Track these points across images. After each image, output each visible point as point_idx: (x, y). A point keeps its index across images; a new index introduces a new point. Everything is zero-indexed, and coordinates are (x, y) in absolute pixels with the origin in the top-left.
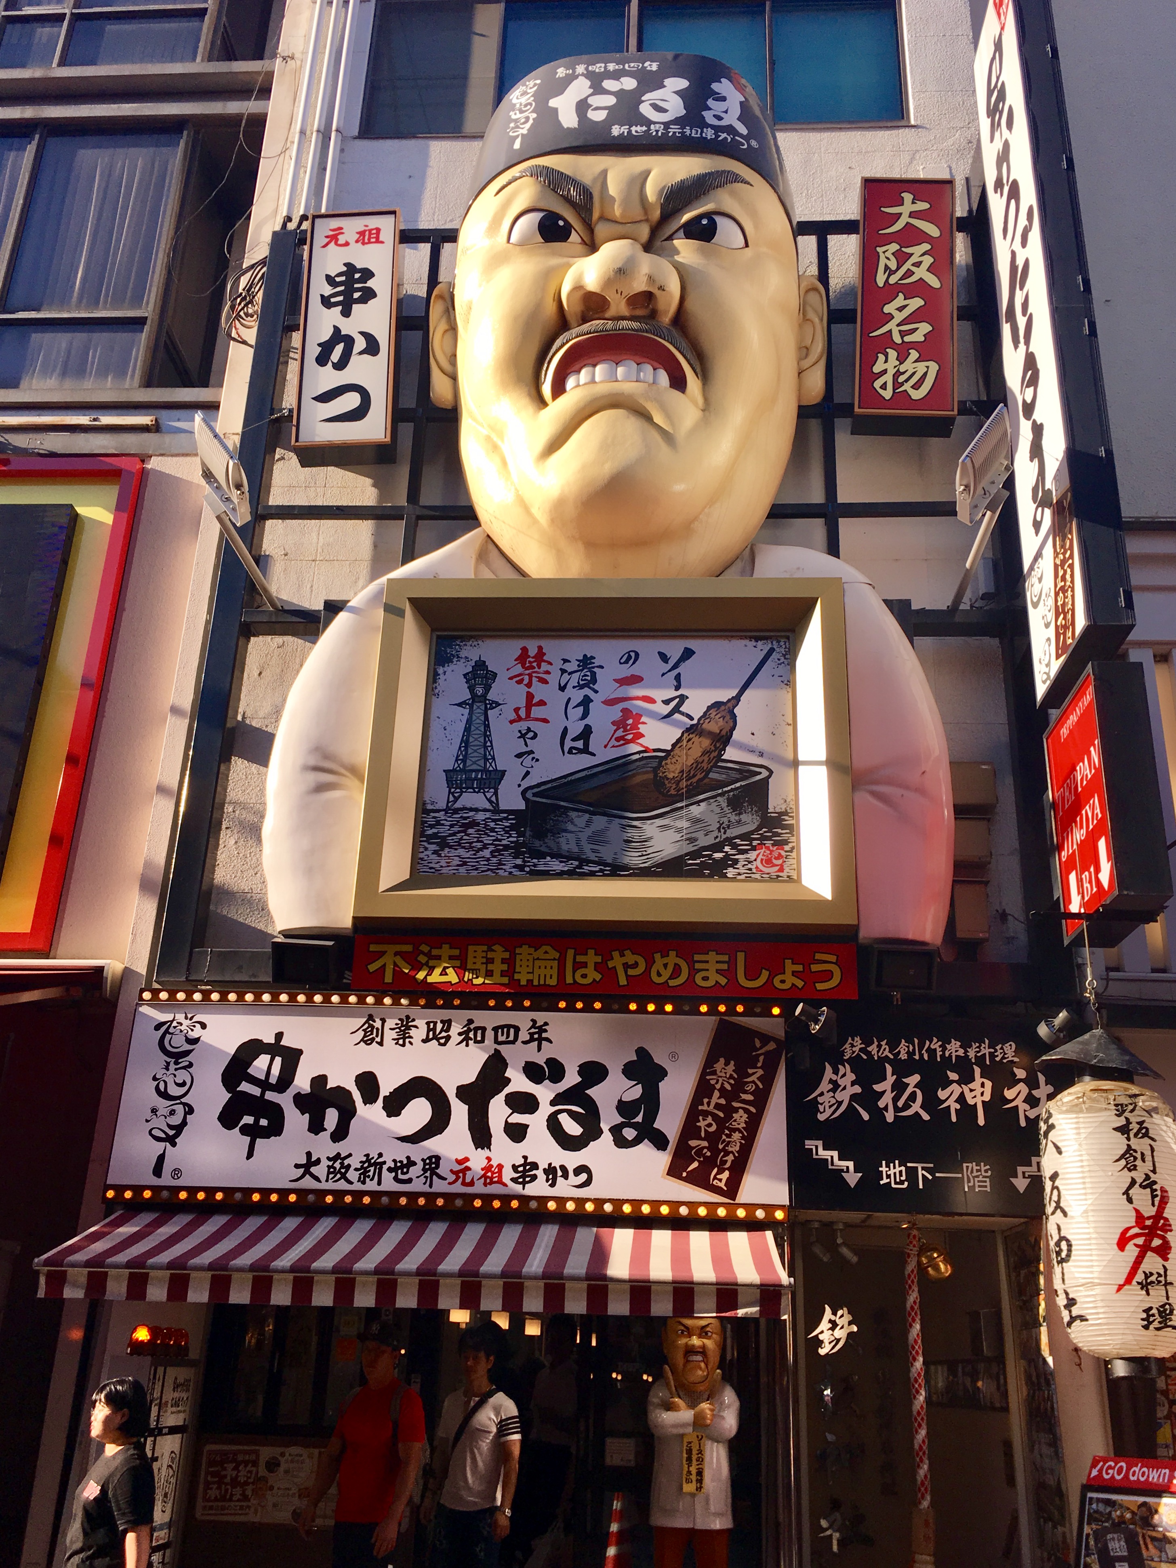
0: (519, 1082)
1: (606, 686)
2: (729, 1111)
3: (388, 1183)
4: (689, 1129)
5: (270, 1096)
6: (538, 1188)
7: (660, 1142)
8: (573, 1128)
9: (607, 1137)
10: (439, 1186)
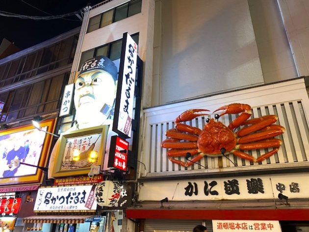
0: (72, 196)
1: (82, 143)
2: (92, 198)
3: (58, 209)
4: (88, 201)
5: (49, 199)
6: (72, 209)
7: (84, 202)
8: (76, 201)
9: (79, 202)
10: (63, 209)
